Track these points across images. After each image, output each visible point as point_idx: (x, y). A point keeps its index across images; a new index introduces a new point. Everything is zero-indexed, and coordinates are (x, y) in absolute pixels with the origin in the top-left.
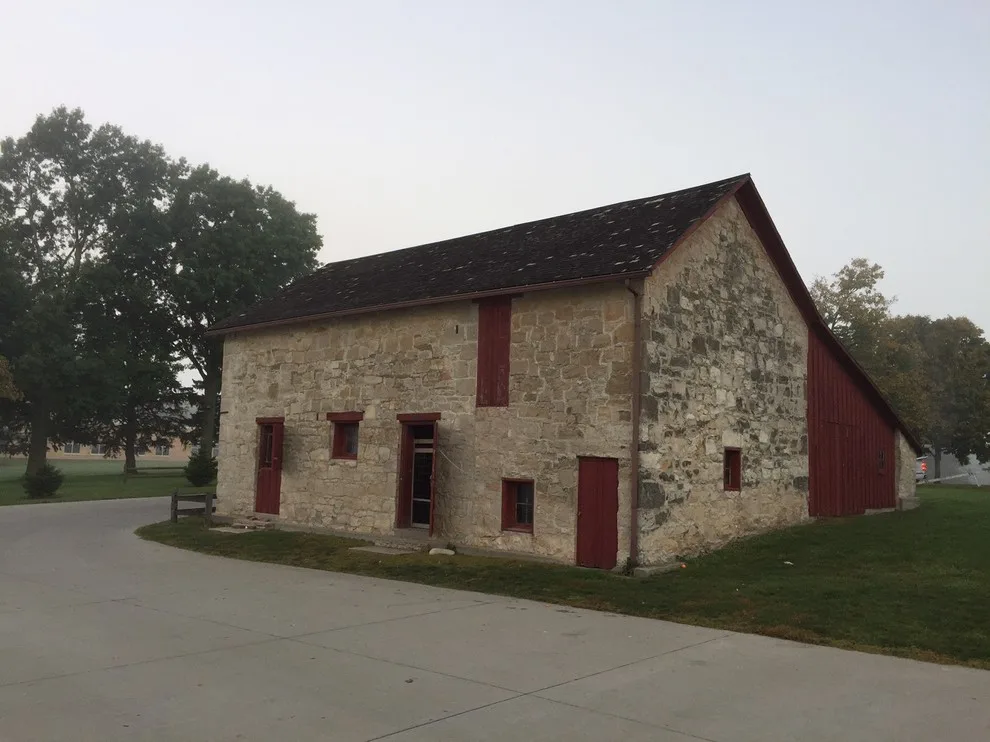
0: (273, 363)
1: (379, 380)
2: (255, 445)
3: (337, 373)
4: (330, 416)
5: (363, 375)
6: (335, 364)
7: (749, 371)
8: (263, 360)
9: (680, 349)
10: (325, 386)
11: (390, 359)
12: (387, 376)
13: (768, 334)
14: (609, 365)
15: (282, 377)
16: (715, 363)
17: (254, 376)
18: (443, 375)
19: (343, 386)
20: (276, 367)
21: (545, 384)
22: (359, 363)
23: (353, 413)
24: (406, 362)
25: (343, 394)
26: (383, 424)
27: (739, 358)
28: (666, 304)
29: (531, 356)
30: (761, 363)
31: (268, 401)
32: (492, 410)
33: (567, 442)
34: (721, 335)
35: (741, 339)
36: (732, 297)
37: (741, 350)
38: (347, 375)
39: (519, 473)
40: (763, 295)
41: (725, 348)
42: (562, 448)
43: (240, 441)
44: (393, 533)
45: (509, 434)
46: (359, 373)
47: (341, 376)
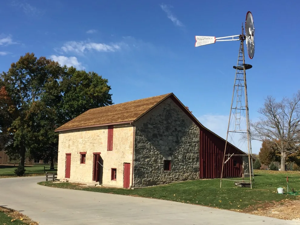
0: (69, 139)
1: (90, 144)
2: (65, 160)
3: (82, 142)
4: (80, 153)
5: (87, 143)
6: (81, 140)
7: (174, 141)
8: (67, 138)
9: (148, 137)
10: (79, 145)
11: (92, 139)
12: (91, 143)
13: (182, 131)
14: (129, 141)
15: (71, 143)
16: (161, 140)
17: (65, 142)
18: (101, 143)
19: (83, 145)
20: (69, 140)
21: (119, 146)
22: (86, 140)
23: (85, 152)
24: (95, 140)
25: (83, 147)
26: (91, 155)
27: (170, 138)
28: (143, 127)
29: (117, 139)
30: (179, 139)
31: (68, 149)
32: (110, 151)
33: (122, 159)
34: (164, 132)
35: (171, 133)
36: (168, 123)
37: (171, 136)
38: (84, 143)
39: (114, 167)
40: (181, 121)
41: (165, 136)
42: (121, 161)
43: (62, 159)
44: (92, 182)
45: (113, 158)
46: (86, 142)
47: (82, 143)
